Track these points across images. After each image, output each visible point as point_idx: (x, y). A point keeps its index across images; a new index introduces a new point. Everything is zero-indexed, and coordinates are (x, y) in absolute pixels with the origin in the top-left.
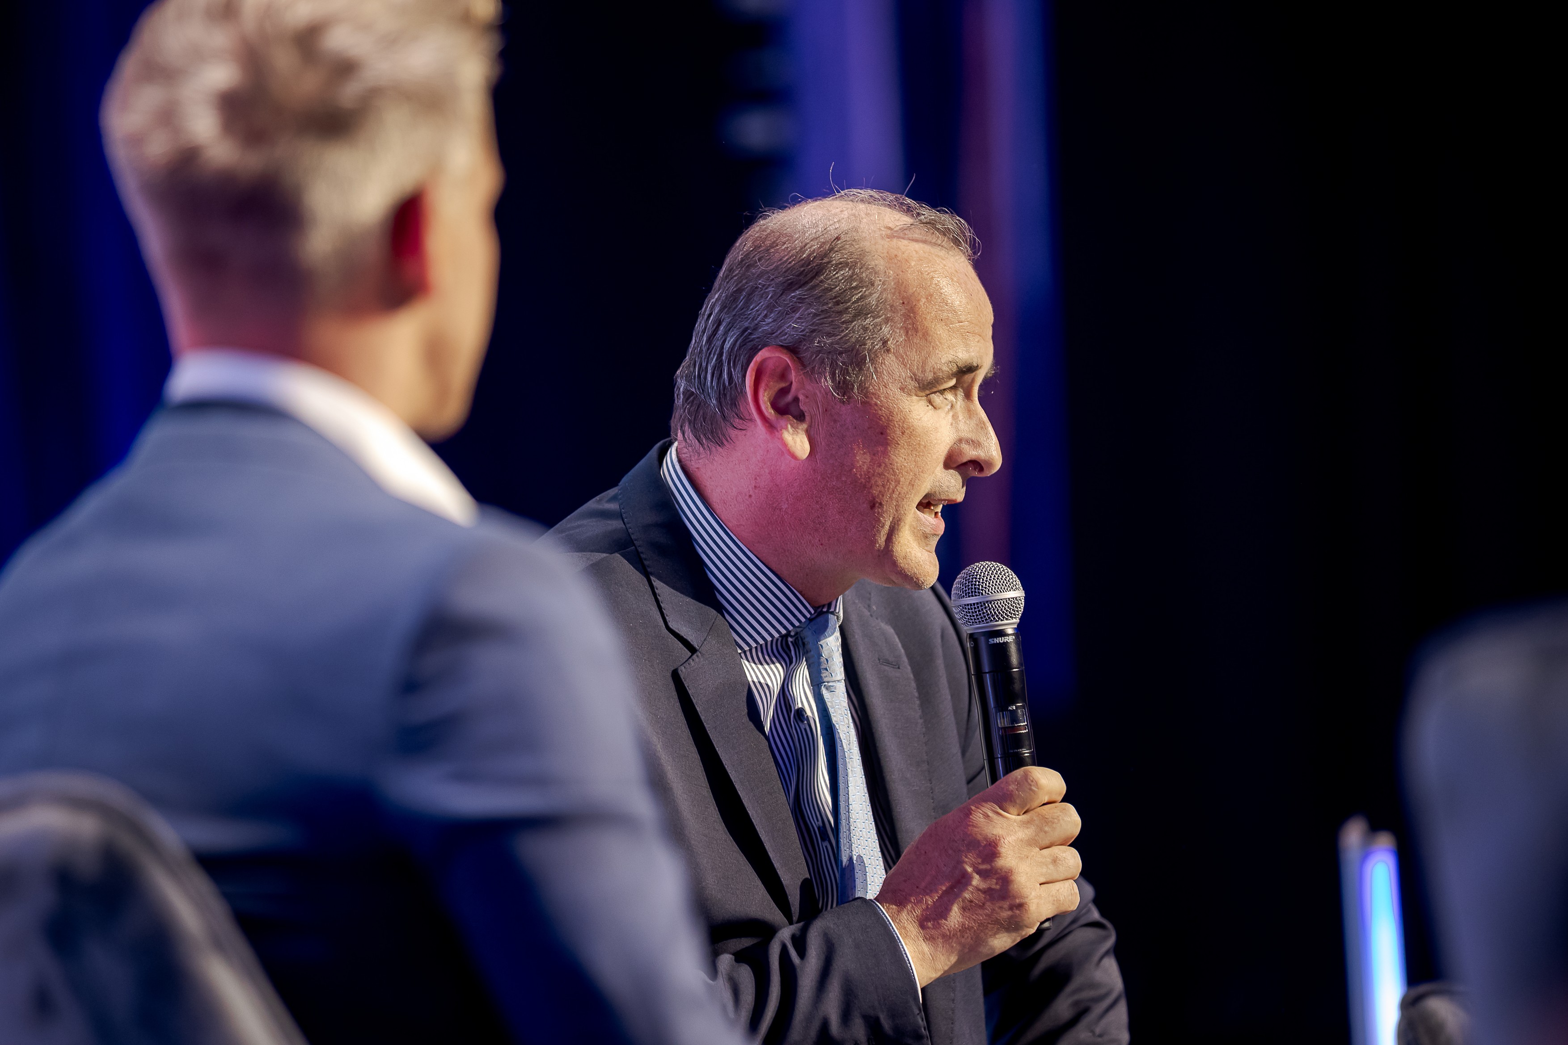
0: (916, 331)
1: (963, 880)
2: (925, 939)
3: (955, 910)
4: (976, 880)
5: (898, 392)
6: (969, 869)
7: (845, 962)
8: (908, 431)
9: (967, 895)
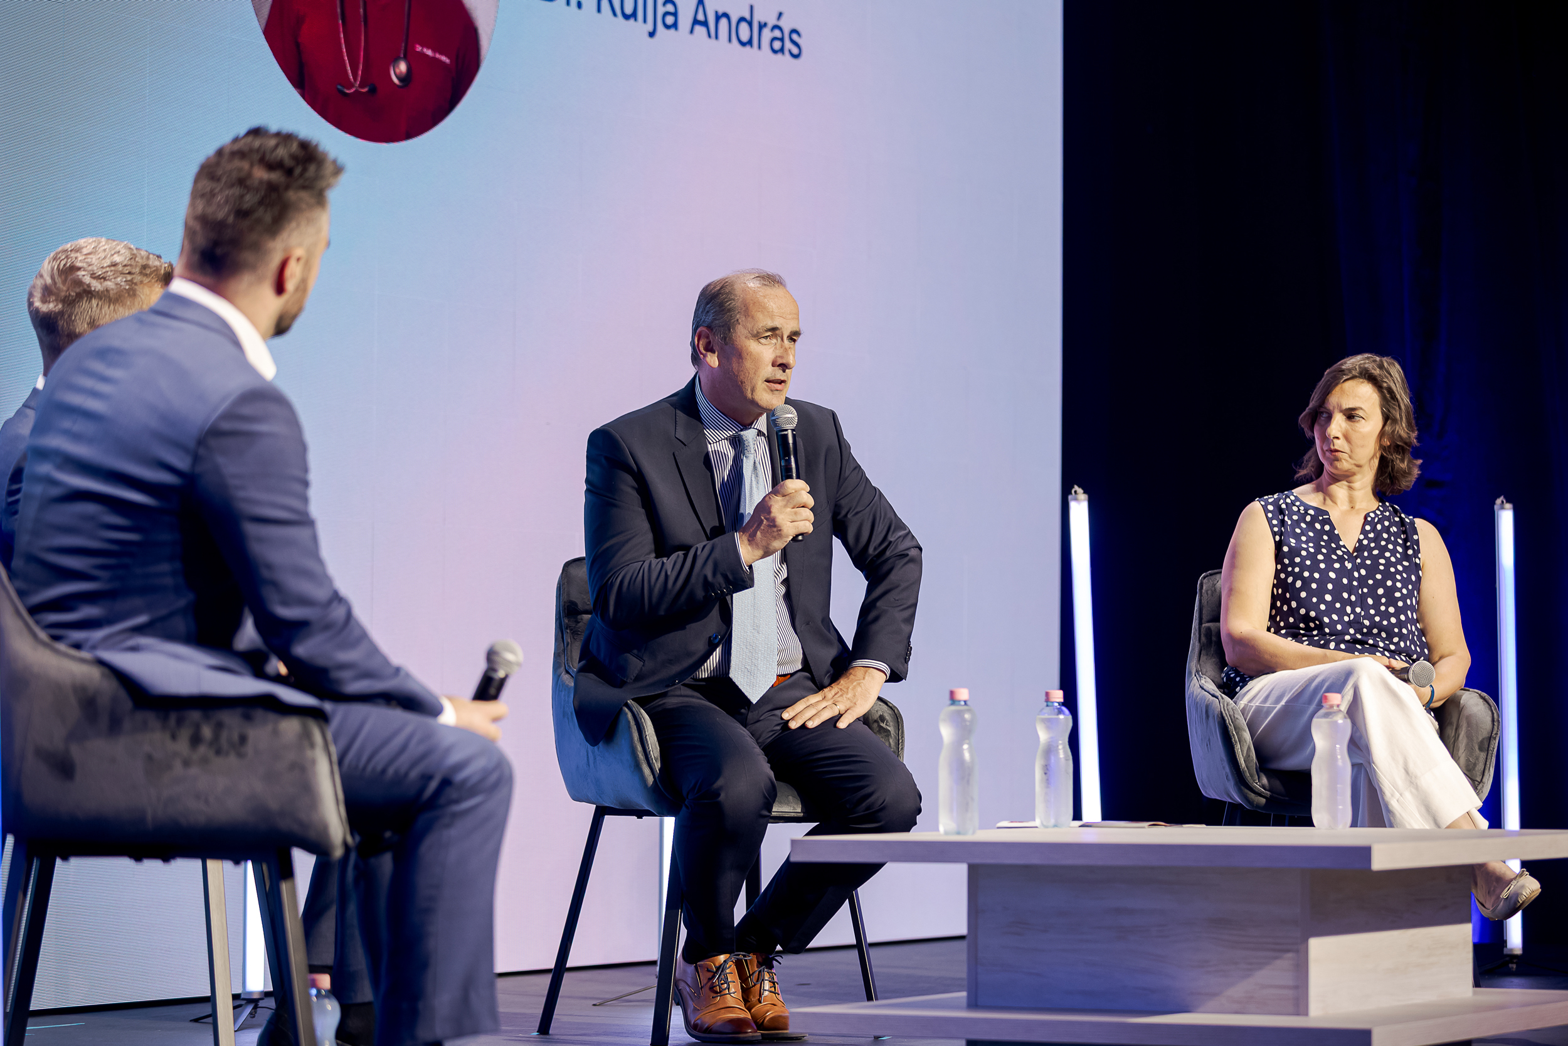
0: (749, 316)
1: (762, 521)
2: (749, 545)
3: (759, 533)
4: (765, 522)
5: (744, 339)
6: (763, 518)
7: (717, 554)
8: (750, 354)
9: (762, 528)
